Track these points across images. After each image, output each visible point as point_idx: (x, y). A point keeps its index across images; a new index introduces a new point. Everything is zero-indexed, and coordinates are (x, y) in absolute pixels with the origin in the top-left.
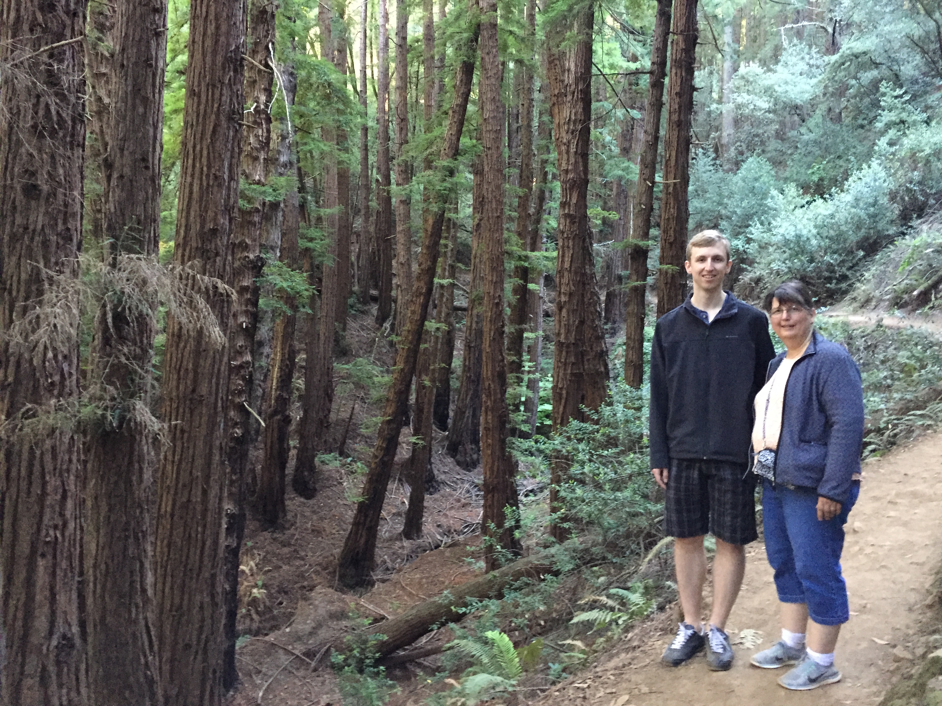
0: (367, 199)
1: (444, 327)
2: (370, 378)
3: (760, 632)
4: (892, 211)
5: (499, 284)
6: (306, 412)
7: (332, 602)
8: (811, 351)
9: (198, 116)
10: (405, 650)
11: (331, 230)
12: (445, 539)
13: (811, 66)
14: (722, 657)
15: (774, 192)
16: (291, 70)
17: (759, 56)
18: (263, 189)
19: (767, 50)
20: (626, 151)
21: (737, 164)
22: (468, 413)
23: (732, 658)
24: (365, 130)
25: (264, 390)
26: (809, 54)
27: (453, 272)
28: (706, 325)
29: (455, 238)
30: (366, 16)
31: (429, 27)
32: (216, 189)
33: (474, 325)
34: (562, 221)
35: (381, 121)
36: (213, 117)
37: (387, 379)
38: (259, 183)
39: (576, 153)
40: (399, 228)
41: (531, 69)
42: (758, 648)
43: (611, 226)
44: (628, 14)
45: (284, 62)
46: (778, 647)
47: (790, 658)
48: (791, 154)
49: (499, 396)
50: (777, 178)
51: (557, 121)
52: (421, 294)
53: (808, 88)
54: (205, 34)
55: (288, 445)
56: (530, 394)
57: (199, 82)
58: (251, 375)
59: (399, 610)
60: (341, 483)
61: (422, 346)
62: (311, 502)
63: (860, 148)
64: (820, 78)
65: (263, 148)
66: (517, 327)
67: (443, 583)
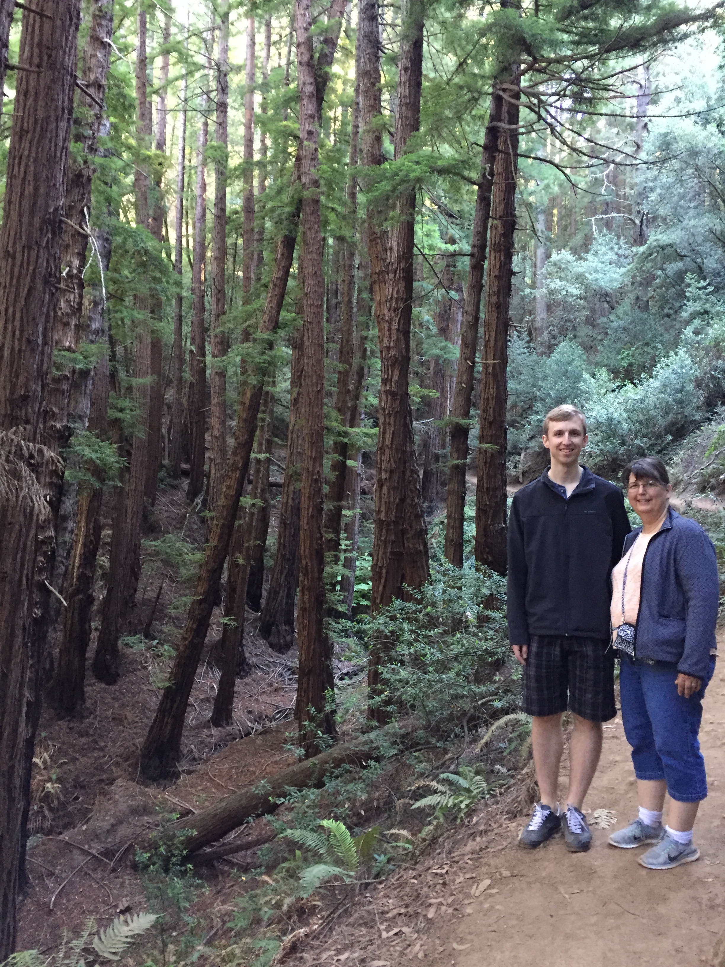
0: (181, 370)
1: (259, 502)
2: (181, 555)
3: (613, 812)
4: (699, 398)
5: (318, 459)
6: (109, 592)
7: (133, 797)
8: (668, 526)
9: (12, 278)
10: (212, 846)
11: (142, 401)
12: (256, 726)
13: (619, 256)
14: (581, 838)
15: (586, 376)
16: (106, 235)
17: (570, 244)
18: (73, 355)
19: (578, 239)
20: (444, 331)
21: (550, 348)
22: (283, 593)
23: (591, 838)
24: (180, 299)
25: (67, 568)
26: (617, 244)
27: (270, 446)
28: (564, 500)
29: (272, 411)
30: (183, 185)
31: (249, 200)
32: (28, 354)
33: (290, 501)
34: (384, 397)
35: (197, 291)
36: (29, 278)
37: (199, 556)
38: (69, 349)
39: (398, 330)
40: (214, 401)
41: (352, 245)
42: (613, 828)
43: (428, 404)
44: (446, 198)
45: (99, 227)
46: (634, 826)
47: (648, 837)
48: (601, 340)
49: (316, 575)
50: (589, 363)
51: (378, 298)
52: (237, 468)
53: (616, 276)
54: (22, 194)
55: (90, 626)
56: (347, 572)
57: (14, 244)
58: (53, 552)
59: (207, 804)
60: (145, 668)
61: (237, 523)
62: (112, 688)
63: (666, 336)
64: (629, 267)
65: (74, 314)
66: (335, 503)
67: (254, 772)
